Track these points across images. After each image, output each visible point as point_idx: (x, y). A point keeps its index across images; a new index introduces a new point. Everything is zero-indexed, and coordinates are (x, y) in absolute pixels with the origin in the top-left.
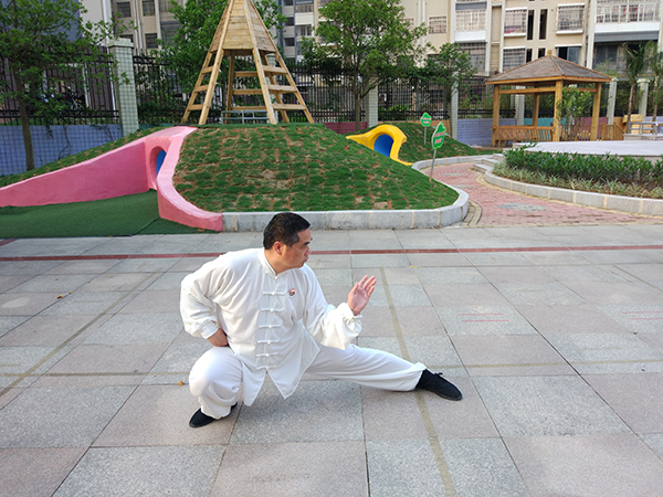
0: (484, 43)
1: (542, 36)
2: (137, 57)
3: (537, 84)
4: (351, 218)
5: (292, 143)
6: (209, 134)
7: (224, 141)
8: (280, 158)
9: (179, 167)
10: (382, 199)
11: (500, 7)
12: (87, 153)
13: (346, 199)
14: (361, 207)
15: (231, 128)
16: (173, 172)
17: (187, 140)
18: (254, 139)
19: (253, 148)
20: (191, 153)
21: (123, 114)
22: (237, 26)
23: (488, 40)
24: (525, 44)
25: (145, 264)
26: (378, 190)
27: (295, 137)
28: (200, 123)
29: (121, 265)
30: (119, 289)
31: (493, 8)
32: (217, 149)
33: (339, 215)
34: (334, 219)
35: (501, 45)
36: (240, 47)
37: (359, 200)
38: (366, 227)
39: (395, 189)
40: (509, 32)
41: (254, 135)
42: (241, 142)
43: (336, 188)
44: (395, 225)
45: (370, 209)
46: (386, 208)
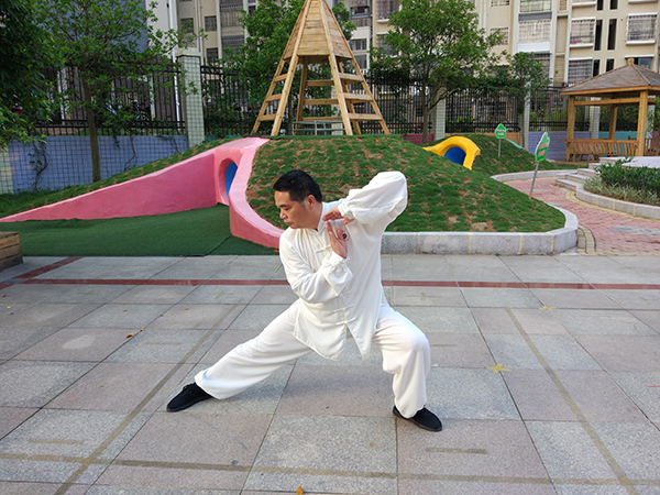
0: (548, 55)
1: (611, 46)
2: (204, 67)
3: (614, 95)
4: (446, 241)
5: (371, 156)
6: (282, 146)
7: (299, 153)
8: (360, 172)
9: (252, 181)
10: (481, 219)
11: (566, 17)
12: (154, 165)
13: (438, 218)
14: (456, 228)
15: (305, 139)
16: (246, 186)
17: (260, 152)
18: (331, 151)
19: (330, 161)
20: (264, 166)
21: (189, 125)
22: (313, 31)
23: (552, 51)
24: (592, 55)
25: (223, 293)
26: (472, 208)
27: (373, 148)
28: (272, 134)
29: (197, 293)
30: (197, 327)
31: (558, 18)
32: (291, 162)
33: (432, 237)
34: (426, 241)
35: (567, 56)
36: (315, 53)
37: (453, 220)
38: (465, 252)
39: (492, 207)
40: (575, 43)
41: (330, 147)
42: (316, 154)
43: (425, 205)
44: (499, 250)
45: (467, 230)
46: (486, 229)
